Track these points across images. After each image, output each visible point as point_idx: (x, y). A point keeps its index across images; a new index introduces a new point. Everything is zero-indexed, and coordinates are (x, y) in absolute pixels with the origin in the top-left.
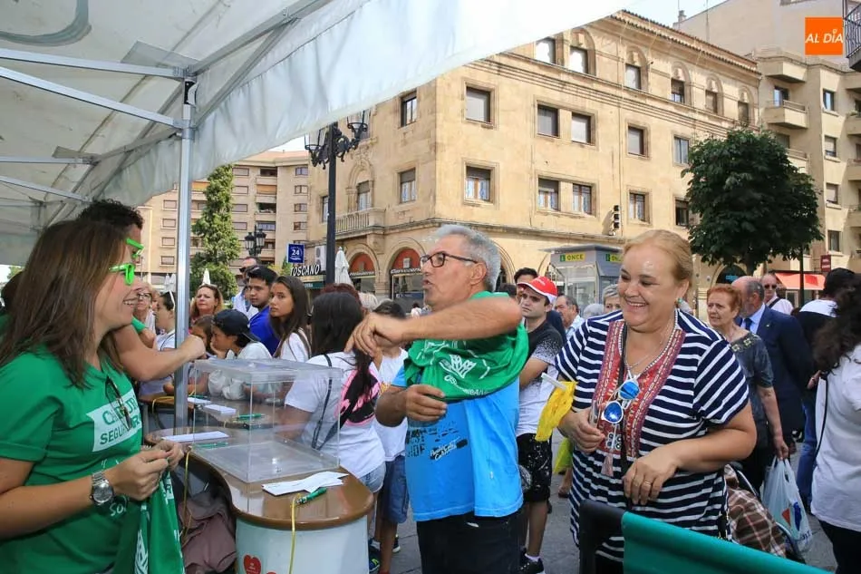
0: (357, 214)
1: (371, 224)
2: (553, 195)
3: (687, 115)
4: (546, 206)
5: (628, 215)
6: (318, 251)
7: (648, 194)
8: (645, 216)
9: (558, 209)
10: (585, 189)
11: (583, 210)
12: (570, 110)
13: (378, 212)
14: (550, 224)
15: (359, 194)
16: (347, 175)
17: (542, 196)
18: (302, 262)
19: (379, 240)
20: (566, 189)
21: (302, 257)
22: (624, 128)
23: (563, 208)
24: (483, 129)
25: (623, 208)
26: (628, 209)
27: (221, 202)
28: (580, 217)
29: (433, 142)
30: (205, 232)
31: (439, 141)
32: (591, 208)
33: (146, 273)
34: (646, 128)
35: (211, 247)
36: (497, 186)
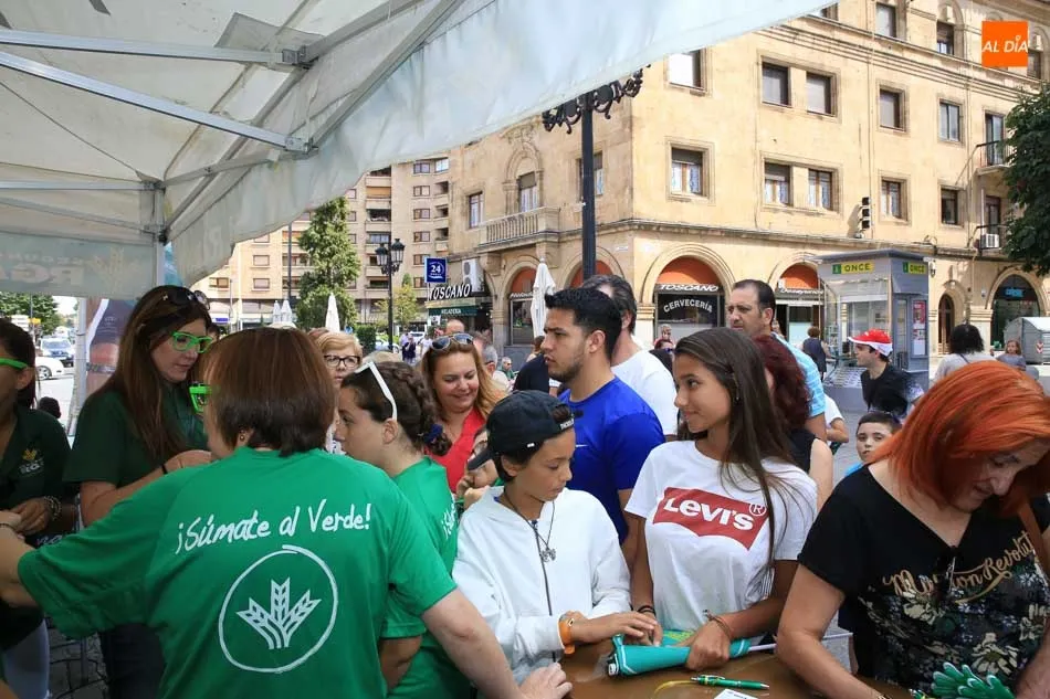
0: (521, 216)
1: (542, 228)
2: (784, 185)
3: (958, 72)
4: (774, 200)
5: (879, 210)
6: (467, 266)
7: (905, 181)
8: (901, 212)
9: (789, 203)
10: (825, 176)
11: (821, 204)
12: (802, 68)
13: (549, 213)
14: (781, 224)
15: (520, 190)
16: (504, 167)
17: (769, 186)
18: (443, 280)
19: (553, 250)
20: (800, 176)
21: (444, 275)
22: (875, 92)
23: (796, 204)
24: (690, 96)
25: (873, 201)
26: (879, 201)
27: (333, 207)
28: (818, 214)
29: (627, 115)
30: (315, 245)
31: (635, 114)
32: (832, 203)
33: (236, 300)
34: (903, 91)
35: (324, 265)
36: (712, 174)
